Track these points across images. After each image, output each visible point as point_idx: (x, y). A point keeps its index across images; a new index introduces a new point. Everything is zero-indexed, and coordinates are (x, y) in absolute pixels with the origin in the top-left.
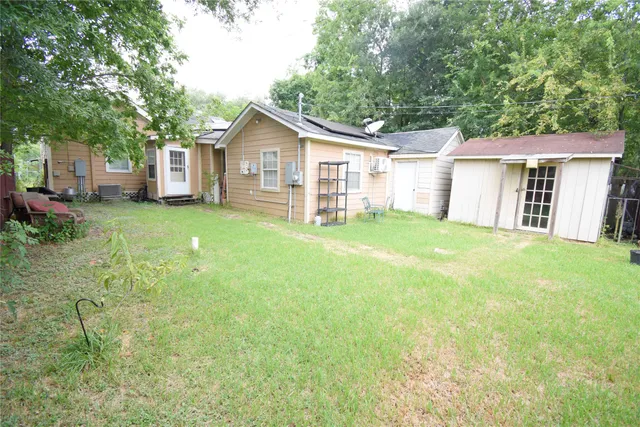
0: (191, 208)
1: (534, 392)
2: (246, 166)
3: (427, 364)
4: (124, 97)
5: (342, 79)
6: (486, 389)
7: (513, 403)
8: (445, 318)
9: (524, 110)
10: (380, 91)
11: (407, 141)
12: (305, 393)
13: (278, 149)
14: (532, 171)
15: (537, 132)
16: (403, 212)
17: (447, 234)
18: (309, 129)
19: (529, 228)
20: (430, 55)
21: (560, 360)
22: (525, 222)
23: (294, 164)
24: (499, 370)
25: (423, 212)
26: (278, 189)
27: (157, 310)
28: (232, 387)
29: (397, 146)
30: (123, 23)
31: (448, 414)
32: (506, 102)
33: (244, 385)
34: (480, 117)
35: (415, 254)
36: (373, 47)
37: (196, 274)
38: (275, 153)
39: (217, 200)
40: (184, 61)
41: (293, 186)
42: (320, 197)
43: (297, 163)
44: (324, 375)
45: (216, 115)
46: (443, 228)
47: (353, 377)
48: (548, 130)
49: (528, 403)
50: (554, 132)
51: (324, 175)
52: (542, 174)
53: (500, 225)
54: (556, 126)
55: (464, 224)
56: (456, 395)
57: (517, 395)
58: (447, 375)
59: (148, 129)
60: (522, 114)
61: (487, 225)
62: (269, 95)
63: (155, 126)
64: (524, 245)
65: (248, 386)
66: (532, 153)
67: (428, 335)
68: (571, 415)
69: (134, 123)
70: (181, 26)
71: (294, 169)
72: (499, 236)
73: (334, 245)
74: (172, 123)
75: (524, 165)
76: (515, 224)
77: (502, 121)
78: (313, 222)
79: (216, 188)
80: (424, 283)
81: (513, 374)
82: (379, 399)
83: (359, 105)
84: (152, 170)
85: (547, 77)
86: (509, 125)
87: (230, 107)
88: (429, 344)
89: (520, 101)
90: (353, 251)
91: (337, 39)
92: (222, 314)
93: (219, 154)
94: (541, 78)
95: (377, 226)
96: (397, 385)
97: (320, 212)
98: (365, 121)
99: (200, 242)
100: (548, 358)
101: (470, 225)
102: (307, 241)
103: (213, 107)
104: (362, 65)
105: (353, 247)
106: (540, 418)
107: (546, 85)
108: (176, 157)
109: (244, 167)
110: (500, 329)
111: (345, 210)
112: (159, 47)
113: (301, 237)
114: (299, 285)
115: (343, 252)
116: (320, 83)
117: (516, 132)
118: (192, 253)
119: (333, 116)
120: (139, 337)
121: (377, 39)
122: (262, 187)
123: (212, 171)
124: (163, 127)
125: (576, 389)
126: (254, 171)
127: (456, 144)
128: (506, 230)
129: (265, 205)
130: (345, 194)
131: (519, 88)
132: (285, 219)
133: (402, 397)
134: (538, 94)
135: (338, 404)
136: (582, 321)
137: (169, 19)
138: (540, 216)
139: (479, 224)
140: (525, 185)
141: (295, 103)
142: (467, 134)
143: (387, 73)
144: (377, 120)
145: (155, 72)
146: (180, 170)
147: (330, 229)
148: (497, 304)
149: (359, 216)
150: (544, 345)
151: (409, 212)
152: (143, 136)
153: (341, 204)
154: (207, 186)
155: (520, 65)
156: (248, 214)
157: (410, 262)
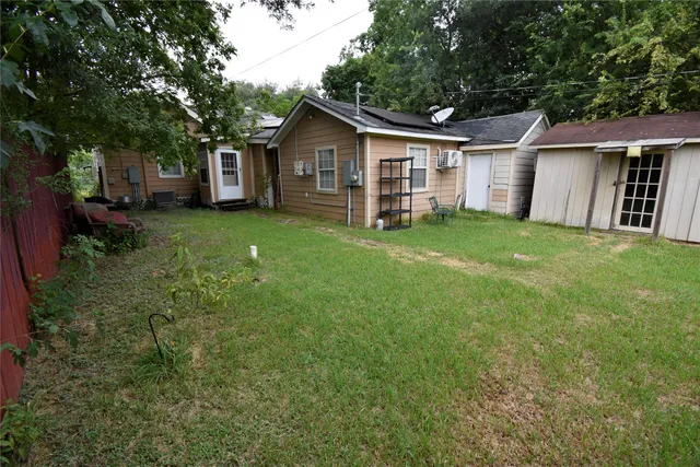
0: (245, 212)
1: (629, 417)
2: (301, 167)
3: (507, 384)
4: (173, 99)
5: (404, 62)
6: (573, 412)
7: (605, 429)
8: (527, 333)
9: (625, 86)
10: (449, 71)
11: (481, 130)
12: (376, 410)
13: (335, 147)
14: (634, 160)
15: (641, 113)
16: (476, 212)
17: (528, 238)
18: (368, 123)
19: (629, 228)
20: (508, 24)
21: (661, 382)
22: (624, 221)
23: (352, 163)
24: (588, 392)
25: (501, 211)
26: (336, 191)
27: (222, 322)
28: (302, 401)
29: (469, 136)
30: (168, 19)
31: (531, 438)
32: (602, 79)
33: (314, 400)
34: (569, 96)
35: (491, 261)
36: (440, 21)
37: (257, 284)
38: (331, 151)
39: (271, 204)
40: (232, 55)
41: (352, 187)
42: (381, 199)
43: (355, 161)
44: (395, 392)
45: (266, 110)
46: (523, 231)
47: (426, 396)
48: (655, 109)
49: (622, 429)
50: (662, 112)
51: (386, 174)
52: (645, 164)
53: (593, 225)
54: (664, 105)
55: (549, 224)
56: (539, 417)
57: (610, 420)
58: (530, 397)
59: (199, 132)
60: (622, 91)
61: (577, 225)
62: (321, 84)
63: (205, 128)
64: (621, 248)
65: (319, 401)
66: (634, 139)
67: (508, 353)
68: (673, 444)
69: (186, 127)
70: (226, 15)
71: (352, 169)
72: (591, 237)
73: (399, 252)
74: (223, 125)
75: (624, 153)
76: (612, 224)
77: (597, 101)
78: (375, 226)
79: (270, 191)
80: (503, 295)
81: (605, 397)
82: (455, 419)
83: (425, 90)
84: (204, 174)
85: (655, 45)
86: (606, 105)
87: (280, 101)
88: (510, 363)
89: (620, 76)
90: (420, 258)
91: (398, 14)
92: (286, 327)
93: (272, 154)
94: (646, 46)
95: (447, 229)
96: (474, 404)
97: (381, 215)
98: (431, 108)
99: (258, 251)
100: (648, 380)
101: (556, 225)
102: (368, 247)
103: (262, 102)
104: (426, 43)
105: (420, 254)
106: (636, 446)
107: (654, 55)
108: (228, 160)
109: (299, 168)
110: (591, 347)
111: (410, 211)
112: (204, 41)
113: (362, 243)
114: (364, 297)
115: (410, 259)
116: (379, 68)
117: (614, 113)
118: (250, 262)
119: (395, 105)
120: (208, 350)
121: (445, 10)
122: (319, 188)
123: (265, 172)
124: (214, 128)
125: (678, 415)
126: (309, 172)
127: (540, 131)
128: (600, 231)
129: (322, 208)
130: (410, 194)
131: (619, 60)
132: (345, 223)
133: (480, 418)
134: (643, 66)
135: (411, 423)
136: (690, 338)
137: (214, 8)
138: (643, 213)
139: (567, 224)
140: (625, 178)
141: (351, 92)
142: (554, 117)
143: (457, 49)
144: (445, 107)
145: (203, 69)
146: (233, 173)
147: (394, 233)
148: (588, 318)
149: (425, 218)
150: (642, 366)
151: (483, 212)
152: (194, 139)
153: (406, 206)
154: (261, 189)
155: (621, 33)
156: (304, 219)
157: (485, 270)
